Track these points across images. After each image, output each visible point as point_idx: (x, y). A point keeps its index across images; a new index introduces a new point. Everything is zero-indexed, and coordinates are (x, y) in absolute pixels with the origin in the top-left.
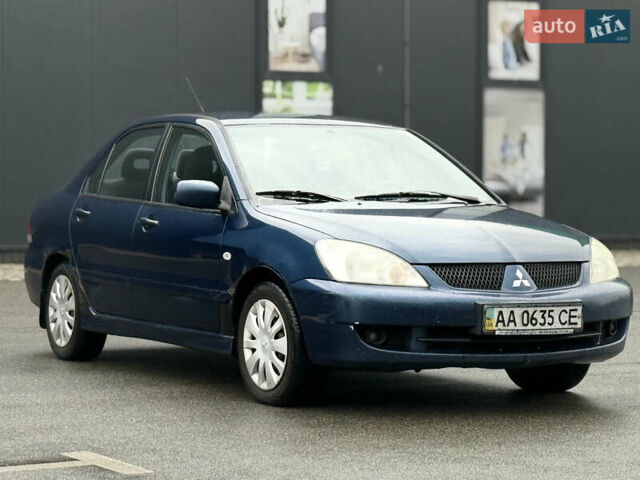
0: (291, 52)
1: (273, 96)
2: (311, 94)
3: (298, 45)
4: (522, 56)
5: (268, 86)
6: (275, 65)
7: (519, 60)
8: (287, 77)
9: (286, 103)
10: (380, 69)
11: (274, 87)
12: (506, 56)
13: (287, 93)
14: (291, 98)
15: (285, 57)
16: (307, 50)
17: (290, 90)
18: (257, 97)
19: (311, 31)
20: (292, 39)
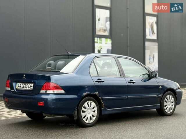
0: (101, 29)
1: (97, 43)
2: (106, 42)
3: (103, 27)
4: (153, 32)
6: (98, 33)
7: (152, 34)
8: (101, 37)
9: (101, 45)
10: (122, 35)
11: (97, 40)
12: (150, 32)
13: (100, 42)
16: (105, 29)
17: (101, 41)
18: (94, 42)
19: (106, 22)
20: (102, 25)
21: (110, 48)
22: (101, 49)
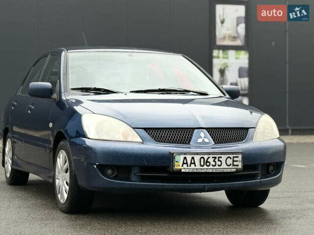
0: (227, 36)
1: (218, 57)
2: (238, 56)
3: (231, 32)
5: (215, 53)
6: (219, 42)
8: (225, 48)
9: (225, 61)
10: (273, 43)
11: (219, 53)
13: (225, 56)
14: (227, 58)
15: (224, 38)
16: (236, 35)
17: (227, 54)
18: (211, 58)
19: (237, 25)
20: (228, 29)
21: (246, 66)
22: (227, 67)
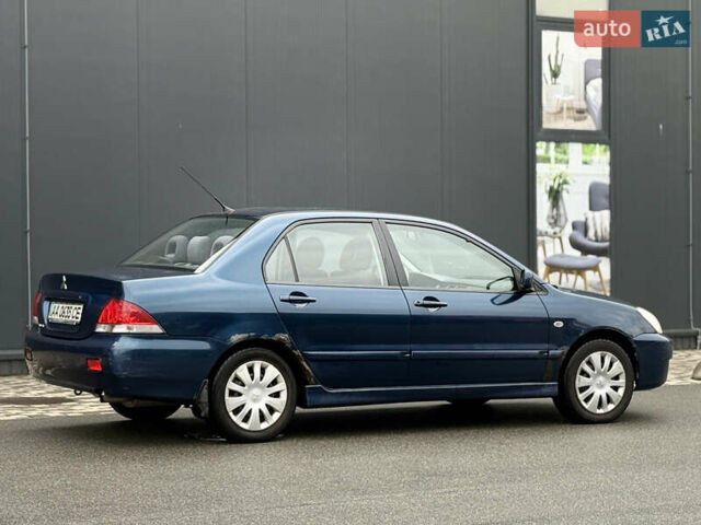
0: (565, 106)
1: (547, 160)
2: (588, 159)
3: (574, 99)
5: (541, 148)
6: (549, 123)
8: (561, 137)
9: (562, 167)
10: (660, 127)
11: (547, 150)
13: (560, 157)
14: (567, 162)
15: (559, 112)
16: (583, 105)
17: (565, 153)
18: (531, 160)
19: (586, 83)
20: (567, 91)
21: (606, 180)
22: (565, 182)
